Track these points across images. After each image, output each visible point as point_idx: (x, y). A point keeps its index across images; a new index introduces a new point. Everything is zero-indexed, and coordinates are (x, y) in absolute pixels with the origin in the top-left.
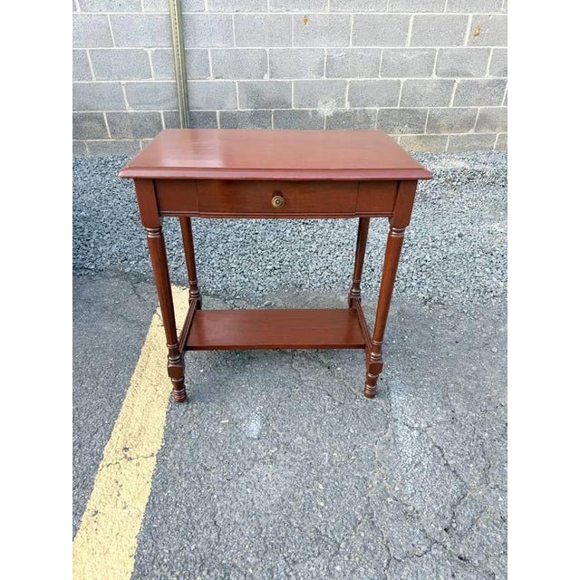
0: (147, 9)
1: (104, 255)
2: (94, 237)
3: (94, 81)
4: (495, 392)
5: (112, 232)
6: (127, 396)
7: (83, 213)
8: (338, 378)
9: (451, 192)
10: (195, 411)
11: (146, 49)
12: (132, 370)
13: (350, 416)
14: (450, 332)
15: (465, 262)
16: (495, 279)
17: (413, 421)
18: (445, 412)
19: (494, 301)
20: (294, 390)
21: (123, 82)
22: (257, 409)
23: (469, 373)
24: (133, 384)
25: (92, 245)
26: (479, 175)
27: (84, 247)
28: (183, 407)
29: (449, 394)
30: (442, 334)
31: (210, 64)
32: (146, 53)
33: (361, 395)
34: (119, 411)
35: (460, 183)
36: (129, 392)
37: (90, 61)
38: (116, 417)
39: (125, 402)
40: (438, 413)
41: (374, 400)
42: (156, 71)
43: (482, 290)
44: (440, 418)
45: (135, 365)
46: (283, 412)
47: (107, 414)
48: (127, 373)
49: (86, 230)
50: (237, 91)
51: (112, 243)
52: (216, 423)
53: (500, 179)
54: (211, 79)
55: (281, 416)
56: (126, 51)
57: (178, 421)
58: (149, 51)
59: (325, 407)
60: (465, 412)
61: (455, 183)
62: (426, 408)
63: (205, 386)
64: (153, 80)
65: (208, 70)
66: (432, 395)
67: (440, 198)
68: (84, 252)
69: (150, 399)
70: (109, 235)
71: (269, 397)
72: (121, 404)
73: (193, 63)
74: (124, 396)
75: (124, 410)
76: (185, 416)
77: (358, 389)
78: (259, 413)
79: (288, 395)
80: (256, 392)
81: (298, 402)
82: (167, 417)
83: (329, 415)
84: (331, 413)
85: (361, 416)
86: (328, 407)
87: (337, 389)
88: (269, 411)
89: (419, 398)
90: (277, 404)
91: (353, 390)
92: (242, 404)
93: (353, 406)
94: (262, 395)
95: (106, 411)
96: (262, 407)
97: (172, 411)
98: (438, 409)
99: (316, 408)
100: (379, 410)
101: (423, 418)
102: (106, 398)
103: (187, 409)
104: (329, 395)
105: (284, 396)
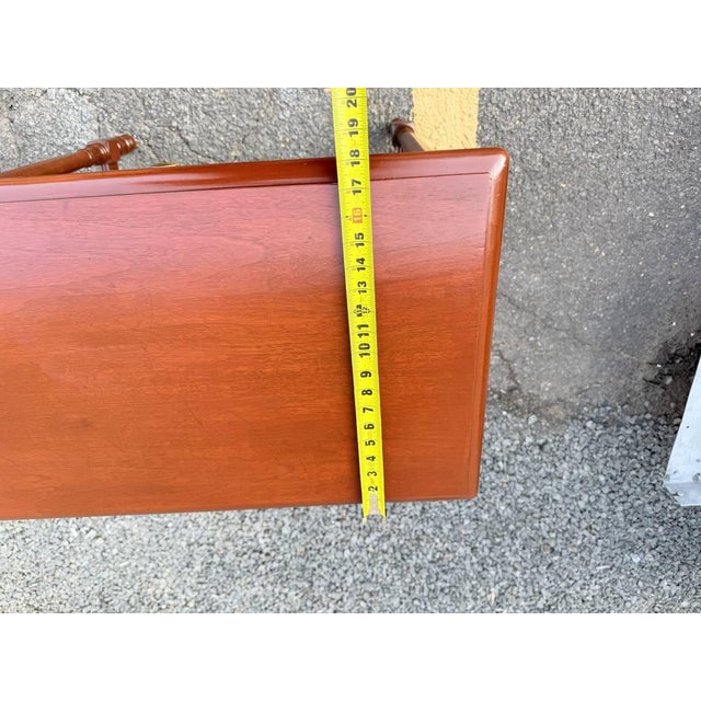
1: (578, 456)
2: (604, 499)
5: (578, 514)
6: (475, 136)
7: (636, 559)
10: (375, 111)
13: (155, 102)
17: (67, 97)
18: (23, 118)
22: (288, 113)
25: (602, 478)
27: (614, 473)
28: (393, 116)
29: (16, 156)
33: (142, 146)
39: (474, 124)
44: (30, 106)
46: (251, 107)
49: (620, 516)
51: (570, 487)
59: (191, 116)
62: (49, 123)
66: (41, 149)
68: (611, 464)
69: (442, 131)
70: (582, 505)
71: (273, 135)
72: (481, 120)
75: (475, 111)
76: (387, 101)
77: (147, 157)
78: (284, 106)
79: (247, 140)
80: (294, 146)
81: (231, 127)
82: (411, 97)
83: (185, 103)
84: (182, 107)
85: (139, 105)
86: (187, 119)
87: (176, 156)
88: (270, 110)
89: (59, 143)
90: (261, 124)
91: (153, 156)
92: (311, 122)
93: (151, 123)
94: (285, 142)
95: (498, 106)
96: (282, 117)
97: (406, 108)
98: (31, 123)
99: (203, 116)
100: (114, 117)
101: (53, 105)
102: (503, 131)
103: (387, 114)
104: (187, 143)
105: (251, 139)
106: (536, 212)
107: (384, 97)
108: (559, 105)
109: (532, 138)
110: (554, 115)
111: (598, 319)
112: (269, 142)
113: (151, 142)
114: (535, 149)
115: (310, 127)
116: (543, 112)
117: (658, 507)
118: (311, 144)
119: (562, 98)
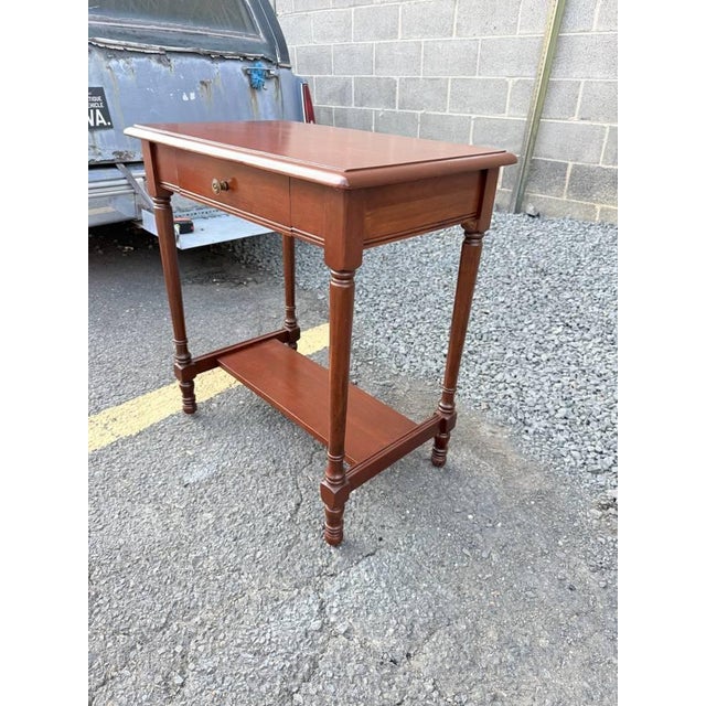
0: (524, 31)
3: (447, 113)
11: (507, 79)
13: (281, 540)
18: (393, 643)
21: (474, 116)
23: (521, 640)
29: (439, 631)
31: (579, 100)
32: (507, 83)
34: (151, 392)
37: (449, 90)
40: (382, 635)
42: (511, 105)
44: (376, 642)
46: (236, 483)
50: (605, 140)
52: (183, 449)
54: (575, 120)
56: (487, 80)
58: (511, 82)
59: (273, 512)
60: (425, 672)
62: (376, 615)
64: (505, 116)
65: (573, 107)
66: (410, 610)
71: (248, 463)
73: (558, 98)
78: (220, 468)
79: (264, 473)
80: (247, 450)
81: (262, 486)
82: (166, 418)
83: (265, 521)
84: (270, 521)
85: (293, 551)
86: (278, 514)
88: (229, 473)
89: (387, 596)
90: (245, 473)
92: (222, 450)
93: (302, 536)
94: (248, 455)
96: (230, 465)
97: (176, 417)
98: (391, 631)
99: (267, 505)
100: (321, 563)
101: (355, 620)
103: (186, 423)
104: (298, 504)
105: (260, 472)
112: (255, 462)
115: (225, 449)
118: (238, 443)
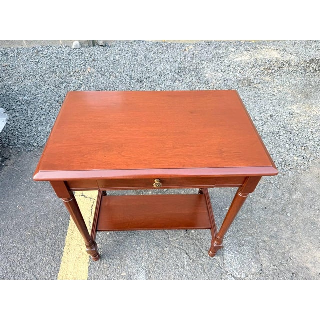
1: (42, 134)
2: (35, 118)
4: (287, 248)
5: (46, 114)
6: (64, 254)
7: (26, 98)
8: (192, 239)
9: (267, 79)
10: (106, 265)
12: (66, 233)
13: (199, 271)
14: (262, 200)
15: (274, 139)
16: (292, 155)
17: (237, 274)
18: (257, 266)
19: (290, 173)
20: (165, 249)
22: (143, 265)
23: (273, 234)
24: (67, 243)
25: (34, 126)
26: (287, 65)
27: (29, 127)
28: (98, 262)
29: (260, 251)
30: (257, 202)
33: (206, 253)
34: (60, 267)
35: (274, 71)
36: (65, 250)
38: (58, 270)
39: (63, 259)
40: (252, 267)
41: (214, 258)
43: (284, 163)
44: (253, 270)
45: (67, 228)
46: (158, 268)
47: (53, 268)
48: (63, 236)
49: (29, 112)
51: (47, 123)
52: (119, 276)
53: (300, 68)
55: (158, 271)
57: (96, 274)
59: (184, 264)
60: (269, 265)
61: (270, 71)
62: (246, 263)
63: (111, 246)
66: (249, 253)
67: (259, 83)
68: (30, 131)
69: (78, 256)
70: (44, 117)
71: (150, 256)
72: (60, 260)
74: (62, 254)
75: (62, 265)
76: (100, 269)
77: (204, 248)
78: (144, 268)
79: (161, 254)
80: (142, 252)
81: (168, 260)
82: (89, 271)
83: (187, 270)
84: (188, 268)
85: (206, 270)
86: (186, 263)
87: (192, 248)
88: (150, 267)
89: (241, 255)
90: (155, 261)
91: (202, 249)
92: (133, 261)
93: (202, 262)
94: (146, 253)
95: (52, 266)
96: (146, 264)
97: (92, 266)
98: (253, 263)
99: (179, 265)
100: (217, 265)
101: (244, 271)
102: (52, 256)
103: (100, 264)
104: (187, 254)
105: (159, 255)
106: (43, 223)
107: (101, 271)
108: (25, 266)
109: (39, 253)
110: (28, 262)
111: (25, 182)
112: (152, 253)
113: (202, 255)
114: (39, 248)
115: (134, 259)
116: (33, 263)
117: (14, 115)
118: (134, 252)
119: (23, 269)
